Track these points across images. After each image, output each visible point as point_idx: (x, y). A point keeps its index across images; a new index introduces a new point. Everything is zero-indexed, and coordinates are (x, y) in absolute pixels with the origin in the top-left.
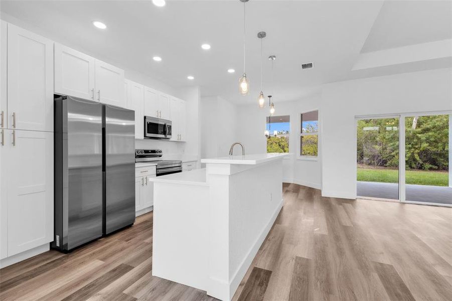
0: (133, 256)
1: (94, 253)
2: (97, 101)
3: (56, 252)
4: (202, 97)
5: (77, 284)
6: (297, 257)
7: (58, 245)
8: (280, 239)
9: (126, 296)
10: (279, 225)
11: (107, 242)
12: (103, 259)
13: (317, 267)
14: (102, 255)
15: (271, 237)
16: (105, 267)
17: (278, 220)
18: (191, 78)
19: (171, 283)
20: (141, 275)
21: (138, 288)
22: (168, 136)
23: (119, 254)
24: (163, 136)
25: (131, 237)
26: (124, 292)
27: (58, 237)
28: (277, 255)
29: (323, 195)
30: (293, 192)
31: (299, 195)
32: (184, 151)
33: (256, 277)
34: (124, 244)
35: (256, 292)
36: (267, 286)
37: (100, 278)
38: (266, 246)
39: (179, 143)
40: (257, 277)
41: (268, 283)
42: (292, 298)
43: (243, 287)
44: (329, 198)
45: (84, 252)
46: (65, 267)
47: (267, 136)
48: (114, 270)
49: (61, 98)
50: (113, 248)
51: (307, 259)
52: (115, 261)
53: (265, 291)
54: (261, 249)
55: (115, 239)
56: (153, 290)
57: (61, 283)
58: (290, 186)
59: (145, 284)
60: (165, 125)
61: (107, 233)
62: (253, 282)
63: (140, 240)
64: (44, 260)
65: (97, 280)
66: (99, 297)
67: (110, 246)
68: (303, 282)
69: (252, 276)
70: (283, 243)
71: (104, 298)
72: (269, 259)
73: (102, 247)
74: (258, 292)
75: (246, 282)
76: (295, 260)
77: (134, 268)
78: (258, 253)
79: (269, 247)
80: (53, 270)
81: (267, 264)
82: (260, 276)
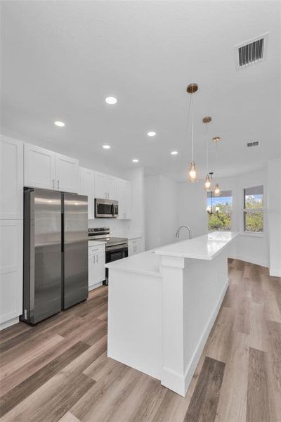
0: (89, 333)
1: (55, 328)
2: (57, 190)
3: (25, 325)
4: (145, 176)
5: (43, 360)
6: (250, 348)
7: (26, 318)
8: (229, 325)
9: (86, 377)
10: (227, 308)
11: (66, 317)
12: (63, 335)
13: (274, 363)
14: (62, 331)
15: (219, 322)
16: (65, 343)
17: (226, 302)
18: (135, 161)
19: (125, 368)
20: (97, 355)
21: (95, 370)
22: (115, 216)
23: (77, 331)
24: (111, 216)
25: (85, 312)
26: (84, 372)
27: (26, 311)
28: (229, 344)
29: (272, 274)
30: (238, 269)
31: (245, 274)
32: (129, 228)
33: (209, 369)
34: (80, 320)
35: (211, 387)
36: (222, 380)
37: (62, 355)
38: (216, 332)
39: (125, 221)
40: (211, 369)
41: (222, 376)
42: (250, 399)
43: (197, 379)
44: (278, 278)
45: (47, 325)
46: (32, 341)
47: (208, 212)
48: (73, 348)
49: (29, 190)
50: (71, 324)
51: (263, 352)
52: (73, 338)
53: (220, 386)
54: (211, 335)
55: (72, 313)
56: (109, 373)
57: (30, 356)
58: (234, 262)
59: (101, 365)
60: (112, 206)
61: (65, 308)
62: (206, 374)
63: (94, 316)
64: (15, 333)
65: (59, 357)
66: (62, 375)
67: (69, 321)
68: (261, 380)
69: (205, 366)
70: (234, 329)
71: (67, 377)
72: (221, 348)
73: (62, 322)
74: (213, 387)
75: (199, 374)
76: (250, 352)
77: (90, 346)
78: (208, 340)
79: (219, 334)
80: (23, 343)
81: (219, 354)
82: (213, 368)
